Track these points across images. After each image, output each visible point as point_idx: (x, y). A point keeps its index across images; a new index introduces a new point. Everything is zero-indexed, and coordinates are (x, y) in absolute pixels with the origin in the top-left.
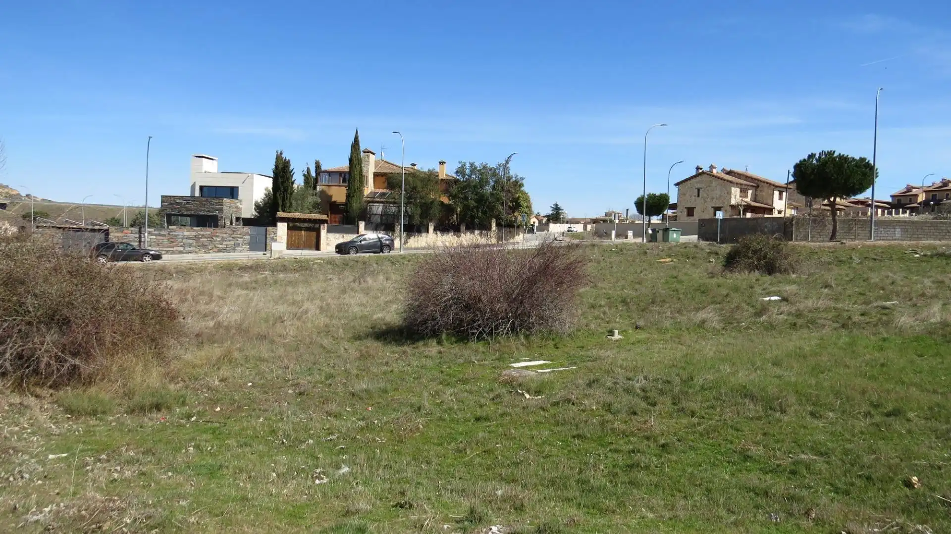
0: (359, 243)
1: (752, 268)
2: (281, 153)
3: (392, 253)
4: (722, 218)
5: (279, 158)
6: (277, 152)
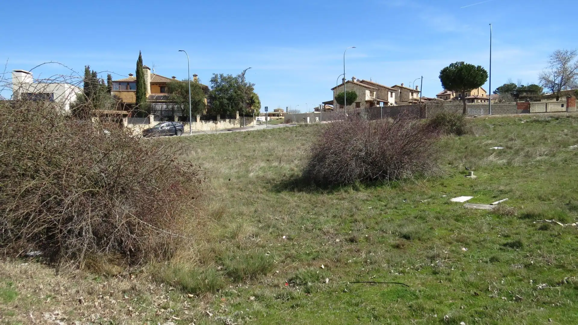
0: (161, 129)
2: (89, 68)
5: (87, 71)
6: (86, 66)
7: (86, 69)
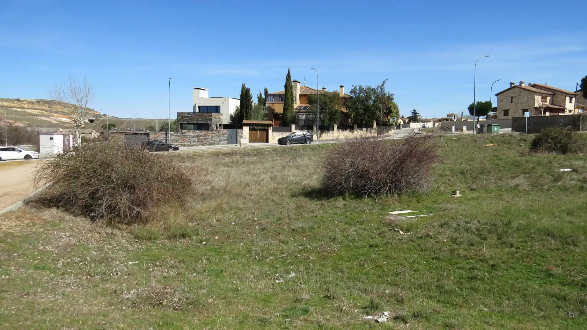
0: (292, 138)
1: (550, 149)
2: (244, 85)
3: (312, 143)
4: (528, 116)
5: (243, 87)
6: (242, 84)
7: (242, 86)
